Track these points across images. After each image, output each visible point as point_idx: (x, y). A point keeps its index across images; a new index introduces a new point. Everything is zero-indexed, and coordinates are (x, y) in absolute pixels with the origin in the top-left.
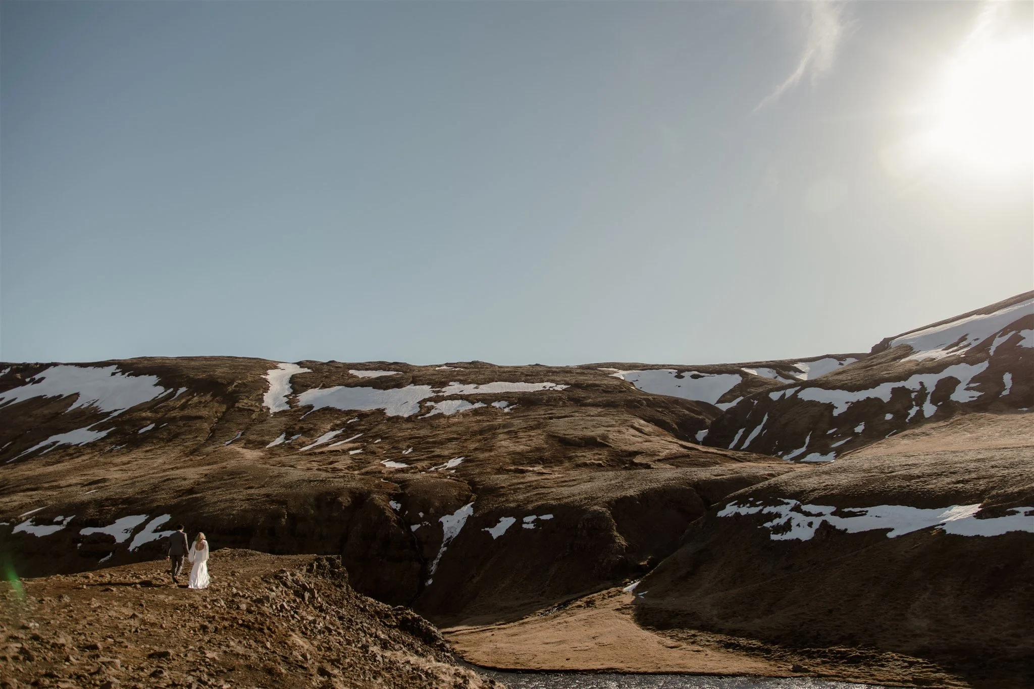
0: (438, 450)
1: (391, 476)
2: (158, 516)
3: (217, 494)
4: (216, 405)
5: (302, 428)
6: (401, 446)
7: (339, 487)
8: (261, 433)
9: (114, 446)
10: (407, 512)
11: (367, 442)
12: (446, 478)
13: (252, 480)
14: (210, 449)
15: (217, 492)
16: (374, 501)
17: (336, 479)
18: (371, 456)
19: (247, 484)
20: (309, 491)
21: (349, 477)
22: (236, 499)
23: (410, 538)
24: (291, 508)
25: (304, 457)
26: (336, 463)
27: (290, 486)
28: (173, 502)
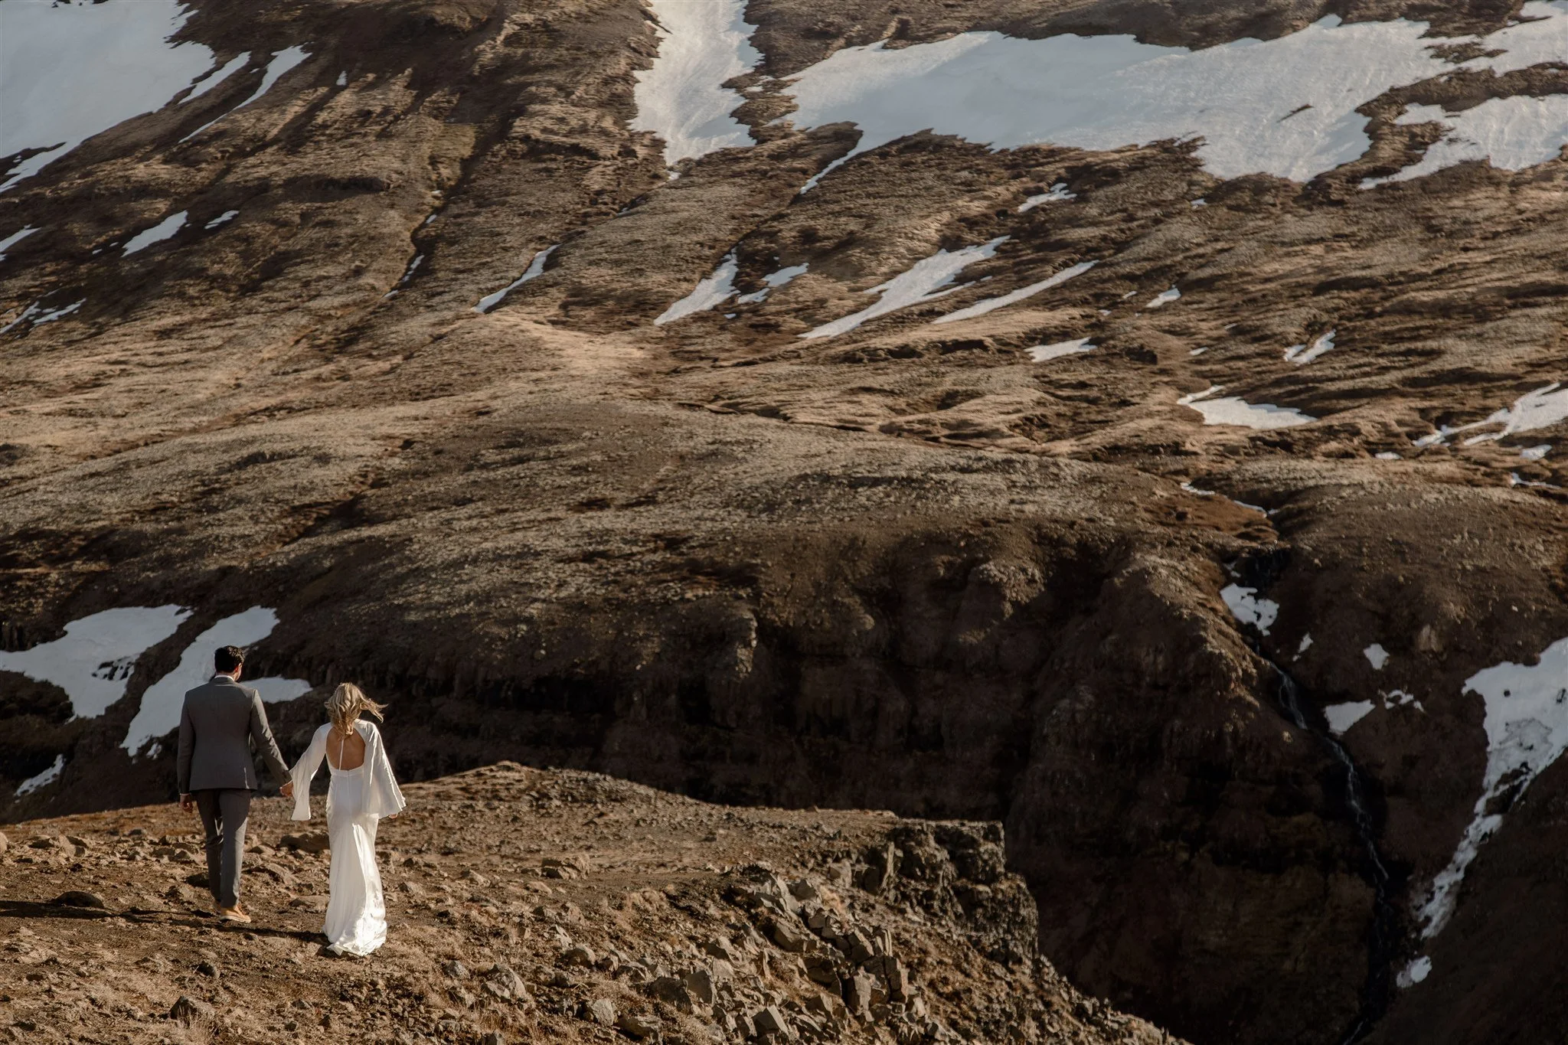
0: (1463, 347)
1: (1229, 465)
2: (226, 614)
3: (456, 525)
4: (433, 126)
5: (808, 236)
6: (1274, 323)
7: (984, 513)
8: (631, 257)
9: (33, 310)
10: (1306, 642)
11: (1114, 304)
12: (1498, 482)
14: (417, 327)
15: (459, 519)
16: (1151, 586)
17: (975, 476)
18: (1132, 374)
19: (583, 489)
20: (852, 529)
21: (1033, 469)
22: (537, 555)
23: (1321, 766)
24: (775, 601)
25: (825, 373)
26: (972, 402)
27: (767, 503)
28: (283, 555)
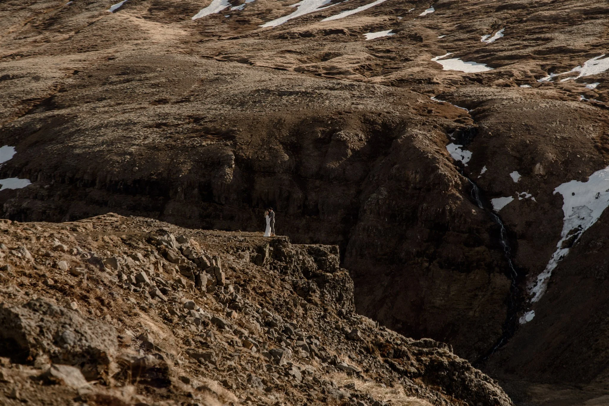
0: (562, 37)
1: (453, 89)
3: (98, 110)
6: (477, 24)
7: (340, 108)
10: (484, 169)
11: (404, 14)
12: (575, 99)
13: (163, 85)
14: (81, 18)
15: (99, 107)
16: (414, 143)
17: (336, 91)
18: (411, 47)
19: (156, 95)
20: (279, 115)
21: (363, 89)
22: (135, 124)
23: (489, 225)
24: (243, 147)
25: (270, 43)
26: (337, 58)
27: (241, 102)
28: (19, 122)
